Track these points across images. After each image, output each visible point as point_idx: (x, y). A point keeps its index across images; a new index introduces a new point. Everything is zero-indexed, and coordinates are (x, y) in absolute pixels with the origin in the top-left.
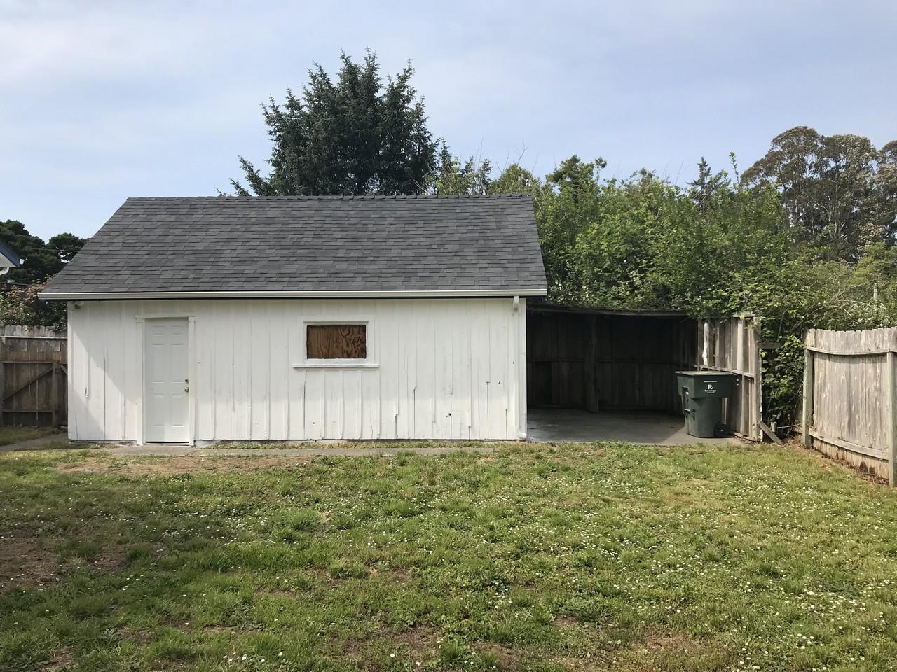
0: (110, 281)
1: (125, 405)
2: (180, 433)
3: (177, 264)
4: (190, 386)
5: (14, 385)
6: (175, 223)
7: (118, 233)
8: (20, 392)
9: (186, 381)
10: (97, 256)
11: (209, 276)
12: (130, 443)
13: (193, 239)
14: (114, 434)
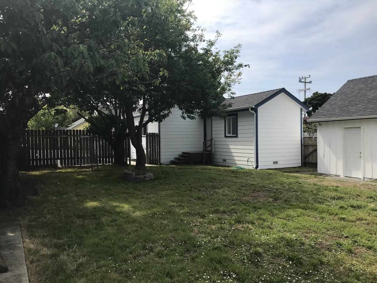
0: (331, 114)
1: (336, 161)
2: (358, 174)
3: (359, 105)
4: (362, 155)
5: (307, 152)
6: (364, 88)
7: (340, 95)
8: (309, 155)
9: (360, 153)
10: (330, 105)
11: (370, 109)
12: (339, 176)
13: (369, 94)
14: (333, 172)
